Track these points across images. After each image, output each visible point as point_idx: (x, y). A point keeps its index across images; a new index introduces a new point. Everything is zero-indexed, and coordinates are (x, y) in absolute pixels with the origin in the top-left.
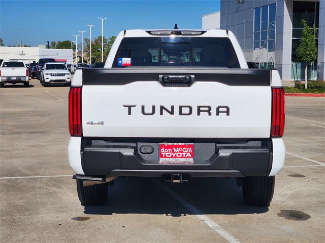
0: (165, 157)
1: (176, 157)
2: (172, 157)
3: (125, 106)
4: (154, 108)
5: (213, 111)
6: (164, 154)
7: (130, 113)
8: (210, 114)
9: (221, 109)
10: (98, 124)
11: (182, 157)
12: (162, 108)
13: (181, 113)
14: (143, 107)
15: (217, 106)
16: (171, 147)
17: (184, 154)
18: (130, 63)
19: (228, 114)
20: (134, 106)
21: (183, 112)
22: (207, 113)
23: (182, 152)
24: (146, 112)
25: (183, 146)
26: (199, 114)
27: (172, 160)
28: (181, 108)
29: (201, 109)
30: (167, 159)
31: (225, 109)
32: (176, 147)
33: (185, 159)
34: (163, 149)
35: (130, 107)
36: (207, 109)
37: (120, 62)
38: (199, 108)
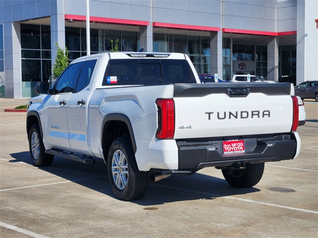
0: (227, 151)
1: (234, 150)
2: (231, 150)
3: (206, 113)
4: (225, 113)
5: (261, 115)
6: (226, 148)
7: (209, 119)
8: (259, 117)
9: (265, 113)
10: (187, 128)
11: (238, 150)
12: (230, 113)
13: (242, 117)
14: (218, 113)
15: (263, 111)
16: (230, 143)
17: (239, 147)
18: (116, 81)
19: (269, 116)
20: (212, 113)
21: (243, 116)
22: (257, 116)
23: (237, 146)
24: (220, 117)
25: (237, 142)
26: (252, 117)
27: (232, 152)
28: (242, 112)
29: (254, 113)
30: (229, 152)
31: (267, 113)
32: (233, 142)
33: (239, 152)
34: (225, 145)
35: (209, 114)
36: (257, 113)
37: (109, 80)
38: (253, 112)
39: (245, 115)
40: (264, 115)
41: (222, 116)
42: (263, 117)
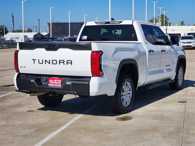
0: (51, 84)
1: (55, 84)
2: (53, 84)
3: (33, 60)
4: (43, 60)
5: (65, 63)
6: (50, 82)
7: (34, 63)
8: (64, 64)
9: (68, 62)
10: (24, 67)
11: (57, 84)
12: (46, 61)
13: (53, 64)
14: (39, 60)
15: (67, 60)
16: (53, 79)
17: (58, 83)
19: (72, 64)
20: (36, 60)
21: (54, 63)
22: (63, 63)
23: (57, 82)
24: (40, 62)
25: (58, 79)
26: (60, 64)
27: (53, 85)
28: (53, 60)
29: (61, 61)
30: (51, 85)
31: (70, 62)
32: (55, 79)
33: (58, 85)
34: (50, 80)
35: (34, 60)
36: (63, 61)
37: (82, 38)
38: (60, 61)
39: (54, 62)
40: (67, 63)
41: (41, 62)
42: (67, 64)
